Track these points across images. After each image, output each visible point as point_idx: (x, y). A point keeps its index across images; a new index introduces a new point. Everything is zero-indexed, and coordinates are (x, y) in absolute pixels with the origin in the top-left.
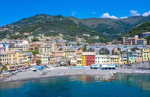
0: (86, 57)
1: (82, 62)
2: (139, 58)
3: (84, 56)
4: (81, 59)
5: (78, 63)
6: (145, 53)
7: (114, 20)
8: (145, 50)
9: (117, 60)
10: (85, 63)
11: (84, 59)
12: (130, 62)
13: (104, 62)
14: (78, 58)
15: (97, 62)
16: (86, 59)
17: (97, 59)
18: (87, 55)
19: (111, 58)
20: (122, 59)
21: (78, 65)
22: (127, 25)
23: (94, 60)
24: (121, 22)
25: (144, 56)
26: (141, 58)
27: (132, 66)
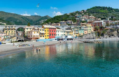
0: (48, 30)
1: (45, 35)
2: (85, 31)
3: (47, 29)
4: (44, 32)
5: (41, 37)
6: (89, 27)
7: (20, 16)
8: (89, 25)
9: (71, 33)
10: (48, 36)
11: (47, 32)
12: (80, 34)
13: (62, 35)
14: (41, 30)
15: (58, 35)
16: (48, 32)
17: (58, 32)
18: (49, 28)
19: (67, 32)
20: (75, 32)
21: (41, 38)
22: (31, 21)
23: (56, 33)
24: (26, 18)
25: (88, 30)
26: (87, 31)
27: (83, 37)
